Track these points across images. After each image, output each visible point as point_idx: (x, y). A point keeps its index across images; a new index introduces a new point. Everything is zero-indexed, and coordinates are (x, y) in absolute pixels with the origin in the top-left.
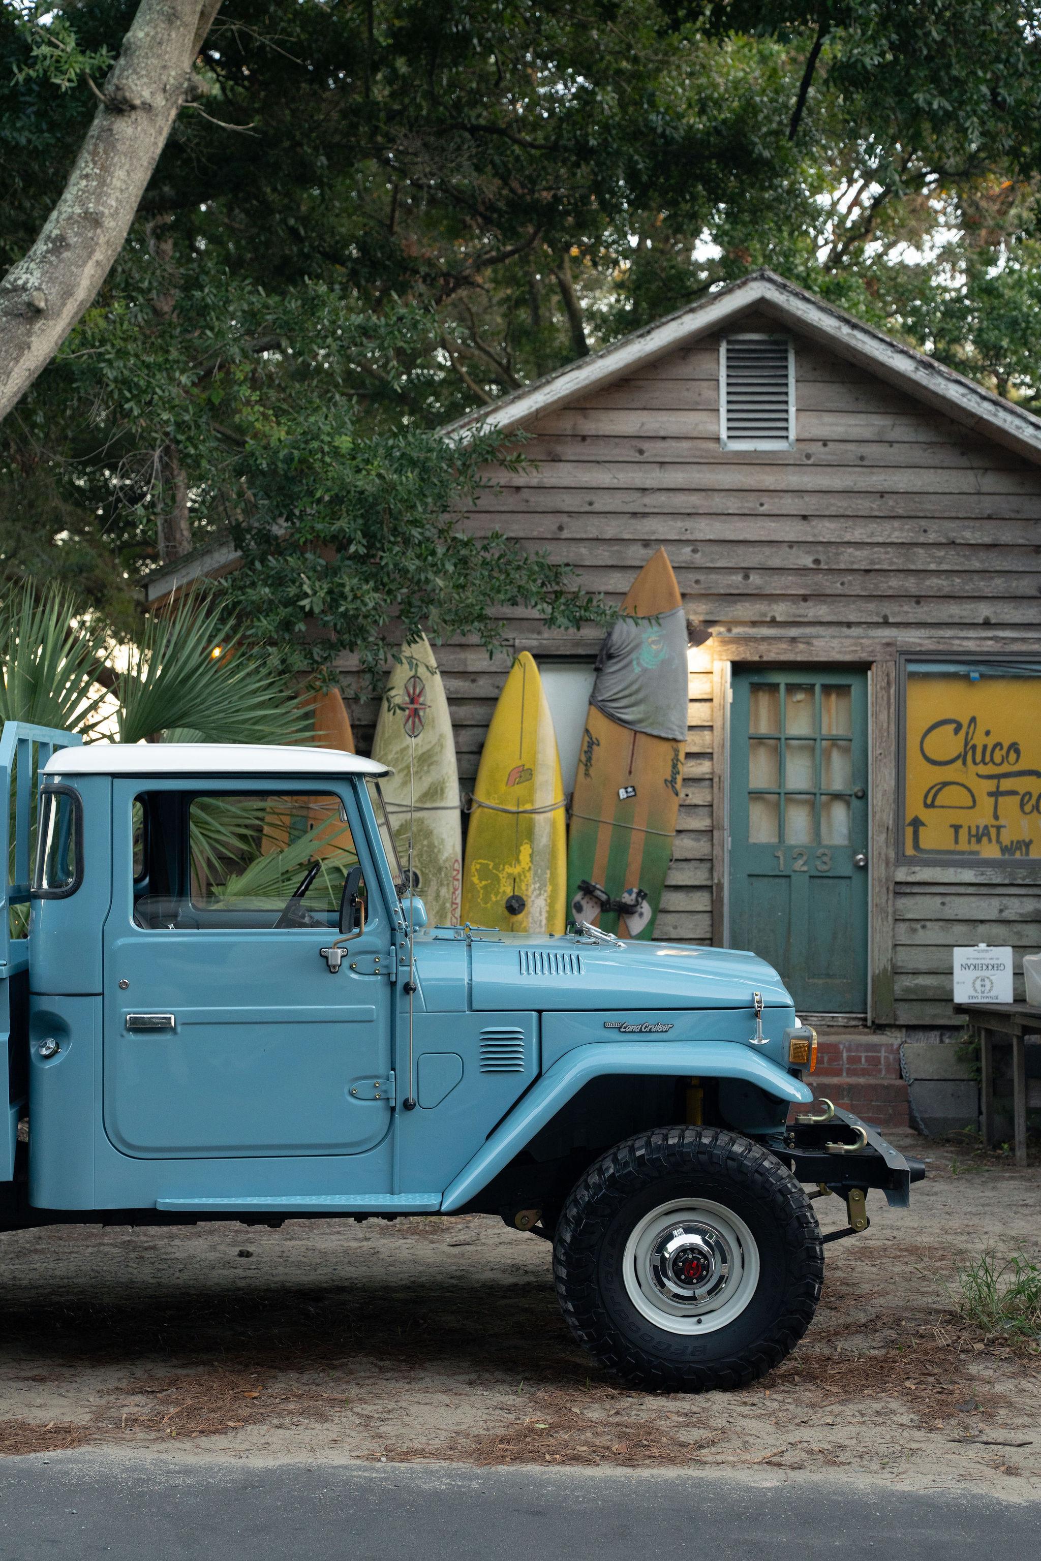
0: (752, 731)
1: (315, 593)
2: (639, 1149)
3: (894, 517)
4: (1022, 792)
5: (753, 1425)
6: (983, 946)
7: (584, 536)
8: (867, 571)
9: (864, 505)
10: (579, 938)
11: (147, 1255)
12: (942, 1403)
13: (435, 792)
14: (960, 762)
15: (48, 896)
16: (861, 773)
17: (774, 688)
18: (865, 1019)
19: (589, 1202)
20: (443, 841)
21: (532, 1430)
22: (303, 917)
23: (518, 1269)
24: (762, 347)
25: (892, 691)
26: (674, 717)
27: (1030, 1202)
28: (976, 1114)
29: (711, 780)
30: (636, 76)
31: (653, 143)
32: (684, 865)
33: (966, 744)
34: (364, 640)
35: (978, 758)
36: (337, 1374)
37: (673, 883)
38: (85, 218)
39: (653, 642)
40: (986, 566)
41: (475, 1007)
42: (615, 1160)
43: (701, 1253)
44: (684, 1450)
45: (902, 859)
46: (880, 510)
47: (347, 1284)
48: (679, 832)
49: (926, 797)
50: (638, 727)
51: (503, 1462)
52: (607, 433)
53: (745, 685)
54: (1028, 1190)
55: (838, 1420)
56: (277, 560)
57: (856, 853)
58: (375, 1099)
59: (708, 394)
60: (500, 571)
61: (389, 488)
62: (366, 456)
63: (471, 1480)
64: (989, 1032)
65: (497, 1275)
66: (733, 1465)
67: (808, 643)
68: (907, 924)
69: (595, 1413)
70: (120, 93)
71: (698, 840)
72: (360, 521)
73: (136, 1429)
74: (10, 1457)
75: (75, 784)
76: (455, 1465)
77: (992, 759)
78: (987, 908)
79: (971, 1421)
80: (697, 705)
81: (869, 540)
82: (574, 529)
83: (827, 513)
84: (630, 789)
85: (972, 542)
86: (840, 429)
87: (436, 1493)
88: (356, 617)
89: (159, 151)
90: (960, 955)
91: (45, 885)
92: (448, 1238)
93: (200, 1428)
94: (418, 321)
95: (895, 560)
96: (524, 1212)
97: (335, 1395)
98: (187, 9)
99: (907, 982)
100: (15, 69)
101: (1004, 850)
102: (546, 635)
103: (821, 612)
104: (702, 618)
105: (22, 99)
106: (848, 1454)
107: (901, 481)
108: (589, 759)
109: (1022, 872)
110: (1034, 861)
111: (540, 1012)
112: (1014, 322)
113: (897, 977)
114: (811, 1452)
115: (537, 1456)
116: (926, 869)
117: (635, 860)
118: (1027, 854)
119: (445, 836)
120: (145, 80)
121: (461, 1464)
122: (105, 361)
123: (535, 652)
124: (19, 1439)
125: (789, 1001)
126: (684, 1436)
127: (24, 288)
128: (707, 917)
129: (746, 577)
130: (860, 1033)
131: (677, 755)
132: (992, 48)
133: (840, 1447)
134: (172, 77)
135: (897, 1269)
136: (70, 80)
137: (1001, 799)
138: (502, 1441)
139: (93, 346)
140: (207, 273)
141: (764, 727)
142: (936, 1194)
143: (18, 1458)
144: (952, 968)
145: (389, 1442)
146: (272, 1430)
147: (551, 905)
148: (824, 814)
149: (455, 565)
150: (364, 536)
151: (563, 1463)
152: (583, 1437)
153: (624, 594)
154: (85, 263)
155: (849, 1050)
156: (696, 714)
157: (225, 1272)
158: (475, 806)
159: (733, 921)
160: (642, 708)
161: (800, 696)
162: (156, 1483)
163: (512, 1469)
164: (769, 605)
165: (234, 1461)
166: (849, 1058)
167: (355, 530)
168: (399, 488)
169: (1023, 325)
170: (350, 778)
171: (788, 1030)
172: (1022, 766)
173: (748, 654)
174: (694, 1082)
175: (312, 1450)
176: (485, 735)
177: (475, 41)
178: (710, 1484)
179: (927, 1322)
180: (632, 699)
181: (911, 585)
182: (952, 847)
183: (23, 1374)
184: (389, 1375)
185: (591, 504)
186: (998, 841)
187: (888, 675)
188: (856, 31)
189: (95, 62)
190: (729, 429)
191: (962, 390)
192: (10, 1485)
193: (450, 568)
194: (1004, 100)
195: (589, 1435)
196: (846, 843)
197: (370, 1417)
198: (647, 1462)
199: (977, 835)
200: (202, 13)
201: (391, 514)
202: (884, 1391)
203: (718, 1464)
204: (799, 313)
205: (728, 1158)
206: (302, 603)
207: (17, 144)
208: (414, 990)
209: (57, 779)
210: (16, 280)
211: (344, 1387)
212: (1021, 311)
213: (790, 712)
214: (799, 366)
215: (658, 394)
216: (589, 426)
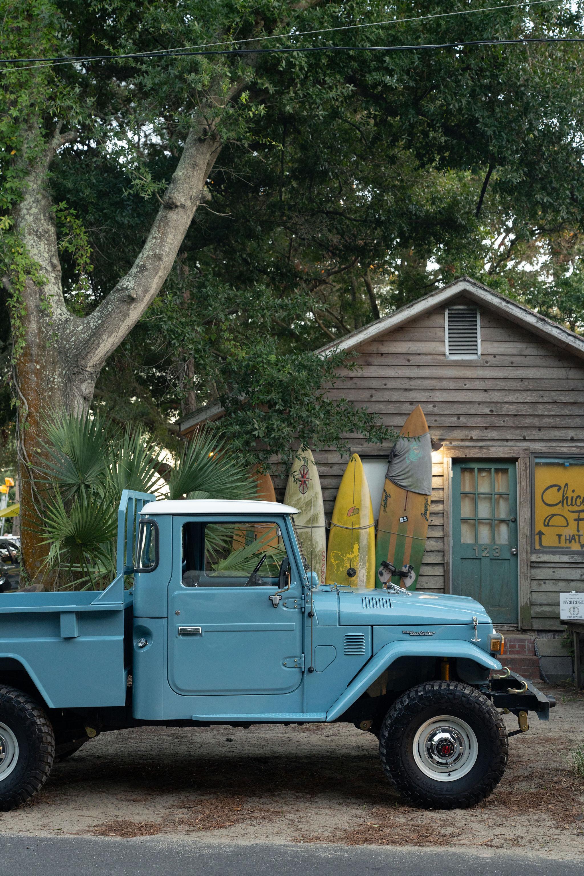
0: (462, 490)
1: (260, 429)
2: (420, 692)
3: (528, 390)
5: (476, 826)
6: (574, 592)
7: (383, 400)
8: (516, 415)
9: (513, 385)
10: (389, 590)
11: (183, 740)
12: (567, 816)
13: (313, 519)
14: (560, 504)
15: (142, 571)
16: (514, 510)
17: (473, 470)
18: (517, 627)
19: (396, 717)
20: (317, 542)
21: (371, 828)
22: (259, 580)
23: (359, 748)
24: (465, 312)
25: (528, 471)
26: (425, 484)
28: (571, 673)
29: (443, 513)
30: (402, 188)
31: (411, 218)
32: (431, 553)
33: (563, 496)
34: (283, 449)
35: (569, 503)
36: (277, 799)
37: (426, 562)
38: (154, 257)
39: (415, 449)
40: (571, 413)
41: (342, 624)
42: (409, 697)
43: (450, 742)
44: (444, 838)
45: (534, 551)
46: (521, 387)
47: (278, 755)
48: (428, 538)
49: (545, 521)
50: (409, 489)
51: (359, 844)
52: (393, 352)
53: (458, 469)
55: (518, 824)
56: (242, 412)
57: (512, 548)
58: (295, 667)
59: (439, 333)
60: (345, 417)
61: (294, 379)
62: (283, 364)
63: (344, 852)
64: (577, 633)
65: (349, 751)
66: (469, 846)
67: (488, 449)
68: (537, 581)
69: (401, 820)
70: (171, 200)
71: (437, 542)
72: (281, 394)
73: (183, 825)
74: (124, 839)
75: (155, 519)
76: (336, 845)
77: (576, 504)
78: (575, 574)
80: (436, 478)
81: (516, 401)
82: (378, 396)
83: (496, 388)
84: (405, 518)
85: (565, 401)
86: (502, 350)
87: (328, 859)
88: (279, 439)
89: (188, 226)
90: (563, 597)
91: (141, 566)
92: (324, 733)
93: (213, 825)
94: (306, 302)
95: (528, 410)
96: (364, 722)
97: (276, 810)
98: (202, 162)
99: (537, 609)
100: (124, 190)
101: (582, 546)
102: (365, 446)
103: (494, 435)
104: (438, 438)
105: (125, 203)
106: (524, 841)
107: (531, 373)
108: (386, 504)
111: (372, 626)
112: (578, 298)
113: (532, 607)
115: (375, 841)
116: (545, 555)
117: (408, 552)
119: (318, 540)
120: (182, 194)
121: (339, 845)
122: (163, 321)
123: (360, 454)
124: (128, 830)
125: (490, 621)
126: (444, 831)
127: (126, 289)
128: (442, 578)
129: (459, 418)
130: (515, 634)
131: (427, 502)
132: (571, 174)
133: (519, 837)
134: (194, 192)
135: (540, 749)
136: (149, 195)
137: (580, 522)
138: (357, 833)
139: (157, 315)
140: (208, 281)
141: (468, 488)
142: (555, 712)
143: (129, 839)
144: (559, 602)
145: (304, 833)
146: (248, 827)
147: (368, 573)
148: (496, 529)
149: (324, 414)
150: (282, 400)
151: (387, 844)
152: (396, 831)
153: (402, 426)
154: (154, 277)
155: (510, 642)
156: (436, 482)
157: (220, 749)
158: (332, 526)
159: (454, 579)
160: (410, 479)
161: (484, 474)
162: (194, 853)
163: (363, 847)
164: (470, 431)
165: (231, 842)
166: (510, 645)
167: (278, 399)
168: (299, 379)
170: (283, 516)
171: (490, 635)
173: (460, 454)
174: (445, 660)
175: (267, 837)
176: (337, 492)
177: (330, 174)
178: (459, 855)
179: (557, 776)
180: (406, 476)
181: (536, 422)
182: (557, 545)
183: (128, 798)
184: (301, 800)
185: (385, 385)
186: (579, 542)
187: (526, 464)
188: (508, 167)
189: (160, 186)
190: (450, 350)
191: (559, 331)
192: (126, 853)
193: (322, 416)
194: (577, 197)
195: (399, 830)
196: (507, 543)
197: (294, 821)
198: (427, 844)
199: (569, 540)
200: (208, 164)
201: (295, 391)
202: (539, 809)
203: (462, 845)
204: (482, 296)
205: (463, 696)
206: (254, 433)
207: (123, 223)
208: (313, 616)
209: (147, 517)
210: (123, 285)
211: (280, 805)
212: (581, 293)
213: (480, 482)
214: (482, 320)
215: (416, 334)
216: (384, 349)
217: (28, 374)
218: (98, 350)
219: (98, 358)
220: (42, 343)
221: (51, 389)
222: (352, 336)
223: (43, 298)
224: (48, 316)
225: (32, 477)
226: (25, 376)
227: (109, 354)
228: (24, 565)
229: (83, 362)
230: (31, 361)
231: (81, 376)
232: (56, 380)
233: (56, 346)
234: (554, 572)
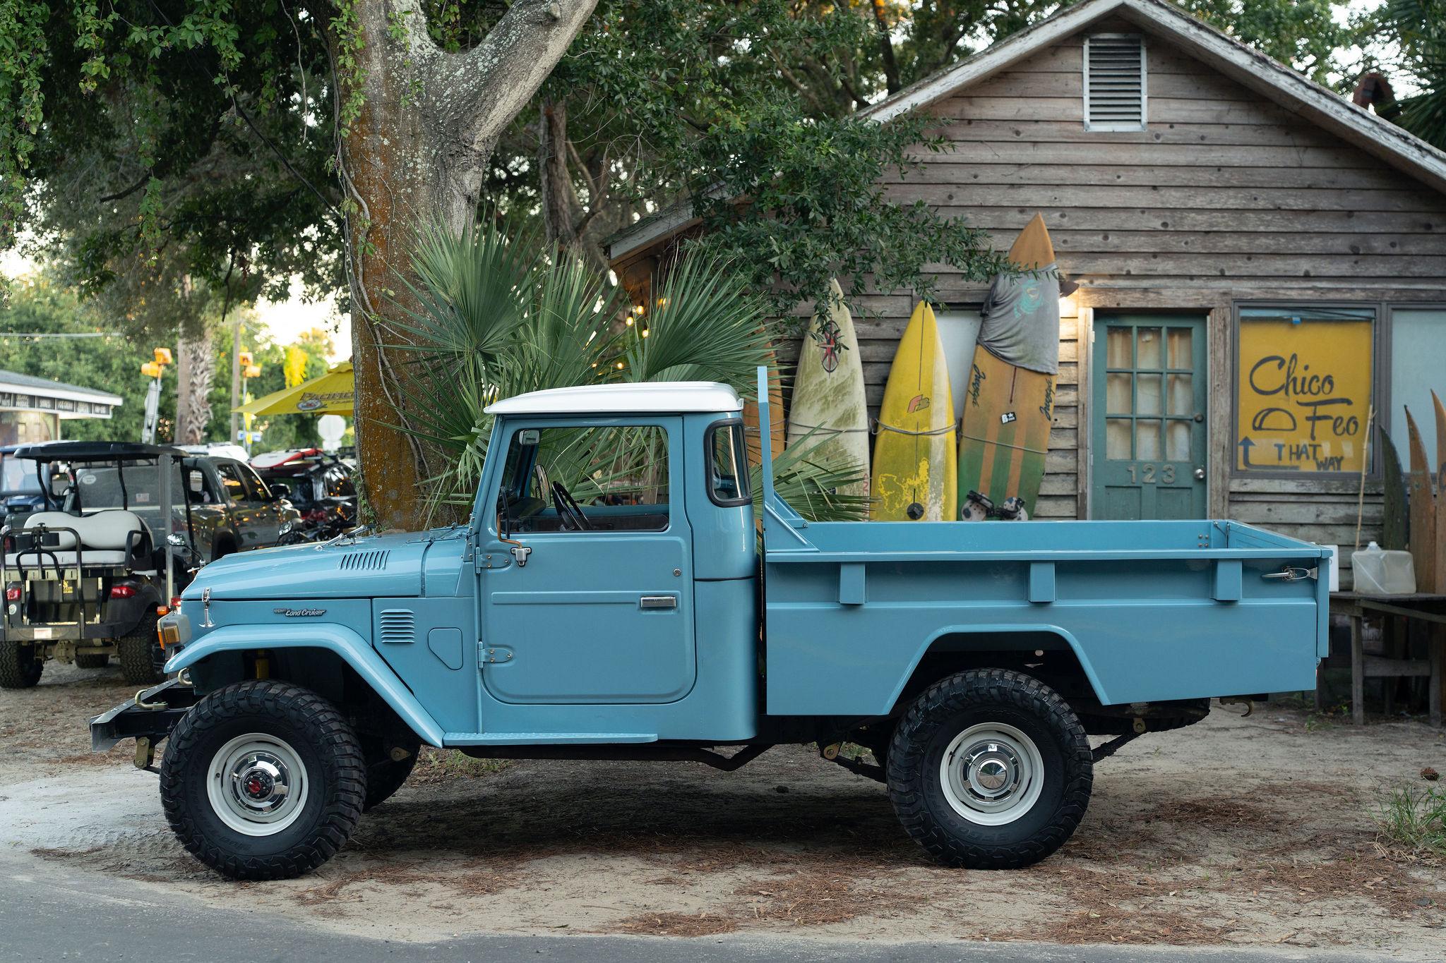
0: (1109, 366)
1: (782, 253)
3: (1229, 187)
4: (1335, 417)
5: (1256, 915)
7: (970, 204)
8: (1207, 233)
9: (1204, 177)
13: (848, 417)
14: (1283, 392)
16: (1201, 399)
17: (1129, 329)
20: (855, 458)
21: (1089, 918)
24: (1119, 45)
25: (1228, 333)
26: (1048, 354)
27: (1384, 751)
29: (1076, 407)
32: (1053, 477)
33: (1288, 376)
35: (1299, 388)
37: (1045, 493)
39: (1031, 292)
40: (1307, 228)
44: (1214, 933)
45: (1236, 473)
46: (1217, 181)
48: (1050, 450)
49: (1254, 420)
50: (1018, 363)
51: (1081, 941)
52: (989, 118)
53: (1103, 328)
54: (1376, 742)
56: (746, 225)
57: (1196, 468)
59: (1073, 84)
60: (925, 233)
61: (841, 166)
62: (816, 138)
63: (1066, 953)
66: (1259, 943)
67: (1158, 293)
71: (1065, 457)
72: (817, 192)
73: (770, 918)
74: (687, 938)
76: (1043, 943)
77: (1309, 389)
78: (1306, 513)
79: (1432, 912)
80: (1065, 344)
81: (1208, 207)
82: (962, 197)
83: (1173, 184)
84: (1011, 415)
85: (1295, 208)
86: (1184, 114)
88: (813, 271)
93: (822, 918)
95: (1231, 223)
101: (1319, 465)
103: (1167, 267)
104: (1068, 272)
106: (1346, 935)
107: (1235, 156)
108: (977, 390)
109: (1336, 484)
110: (1344, 474)
112: (1268, 18)
114: (1316, 935)
115: (1105, 937)
116: (1254, 481)
117: (1015, 474)
118: (1339, 468)
119: (855, 452)
121: (1049, 942)
122: (600, 60)
123: (931, 301)
126: (1208, 923)
129: (1106, 238)
131: (1050, 386)
133: (1336, 930)
137: (1318, 423)
138: (1068, 926)
139: (590, 48)
141: (1118, 363)
143: (695, 939)
145: (979, 927)
146: (879, 920)
147: (945, 512)
148: (1168, 435)
149: (890, 229)
150: (820, 206)
151: (1126, 942)
152: (1130, 923)
153: (1006, 252)
156: (1065, 352)
158: (880, 429)
160: (1021, 347)
161: (1148, 337)
164: (1125, 261)
165: (865, 940)
167: (813, 201)
168: (851, 165)
169: (1276, 20)
172: (1336, 394)
173: (1108, 302)
175: (922, 933)
176: (889, 370)
180: (1013, 340)
181: (1244, 244)
182: (1276, 463)
185: (975, 177)
186: (1315, 458)
187: (1224, 319)
190: (1091, 113)
191: (1290, 81)
193: (887, 231)
195: (1134, 922)
196: (1187, 459)
197: (950, 910)
198: (1191, 941)
199: (1296, 453)
201: (841, 187)
202: (1350, 890)
203: (1247, 943)
204: (1154, 16)
206: (772, 260)
213: (1140, 352)
214: (1150, 60)
215: (1030, 85)
216: (974, 112)
217: (368, 156)
218: (494, 113)
219: (492, 126)
220: (393, 98)
221: (411, 183)
222: (920, 88)
223: (391, 15)
224: (401, 50)
225: (380, 341)
226: (362, 159)
227: (511, 118)
228: (367, 496)
229: (466, 134)
230: (373, 132)
231: (464, 159)
232: (419, 166)
233: (417, 104)
234: (1269, 510)
